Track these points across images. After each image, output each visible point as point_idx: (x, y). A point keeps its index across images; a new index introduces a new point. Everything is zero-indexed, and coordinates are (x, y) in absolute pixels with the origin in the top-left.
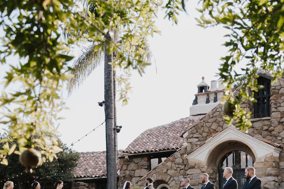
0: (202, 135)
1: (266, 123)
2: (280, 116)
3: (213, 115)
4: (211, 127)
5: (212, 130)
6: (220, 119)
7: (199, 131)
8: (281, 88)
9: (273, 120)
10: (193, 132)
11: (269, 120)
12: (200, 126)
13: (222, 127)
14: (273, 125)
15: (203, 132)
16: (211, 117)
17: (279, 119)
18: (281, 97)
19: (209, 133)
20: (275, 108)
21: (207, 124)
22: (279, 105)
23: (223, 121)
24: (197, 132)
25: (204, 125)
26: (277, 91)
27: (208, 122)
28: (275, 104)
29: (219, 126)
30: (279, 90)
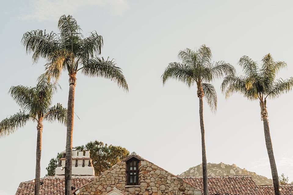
0: (90, 193)
1: (138, 189)
2: (147, 186)
3: (99, 179)
4: (98, 188)
5: (98, 191)
6: (105, 183)
7: (88, 190)
8: (148, 167)
9: (143, 188)
10: (83, 190)
11: (139, 187)
12: (89, 186)
13: (106, 189)
14: (142, 191)
15: (91, 191)
16: (98, 181)
17: (146, 188)
18: (147, 173)
19: (96, 192)
20: (144, 180)
21: (94, 185)
22: (146, 178)
23: (106, 184)
24: (87, 191)
25: (92, 186)
26: (145, 168)
27: (95, 184)
28: (144, 177)
29: (103, 188)
30: (146, 168)
